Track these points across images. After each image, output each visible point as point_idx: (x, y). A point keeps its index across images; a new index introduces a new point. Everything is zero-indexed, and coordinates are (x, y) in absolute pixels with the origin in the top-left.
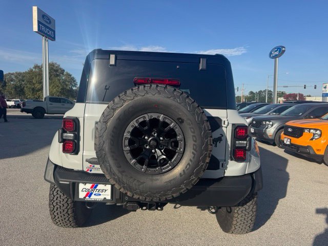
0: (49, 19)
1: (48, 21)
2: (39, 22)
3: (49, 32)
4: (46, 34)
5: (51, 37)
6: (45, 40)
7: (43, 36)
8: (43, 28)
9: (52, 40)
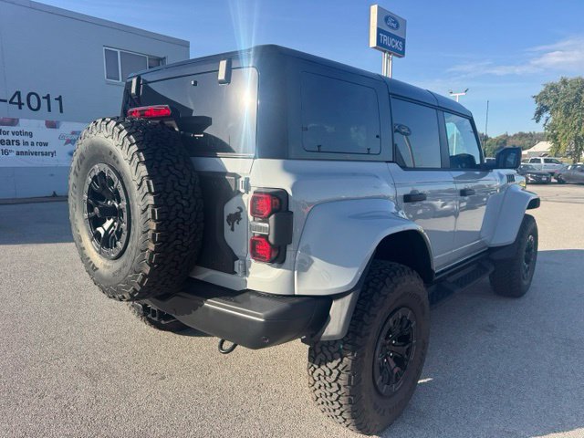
0: (395, 22)
1: (394, 25)
2: (379, 31)
3: (394, 44)
4: (390, 48)
5: (398, 51)
6: (388, 58)
7: (385, 52)
8: (386, 39)
9: (400, 57)
